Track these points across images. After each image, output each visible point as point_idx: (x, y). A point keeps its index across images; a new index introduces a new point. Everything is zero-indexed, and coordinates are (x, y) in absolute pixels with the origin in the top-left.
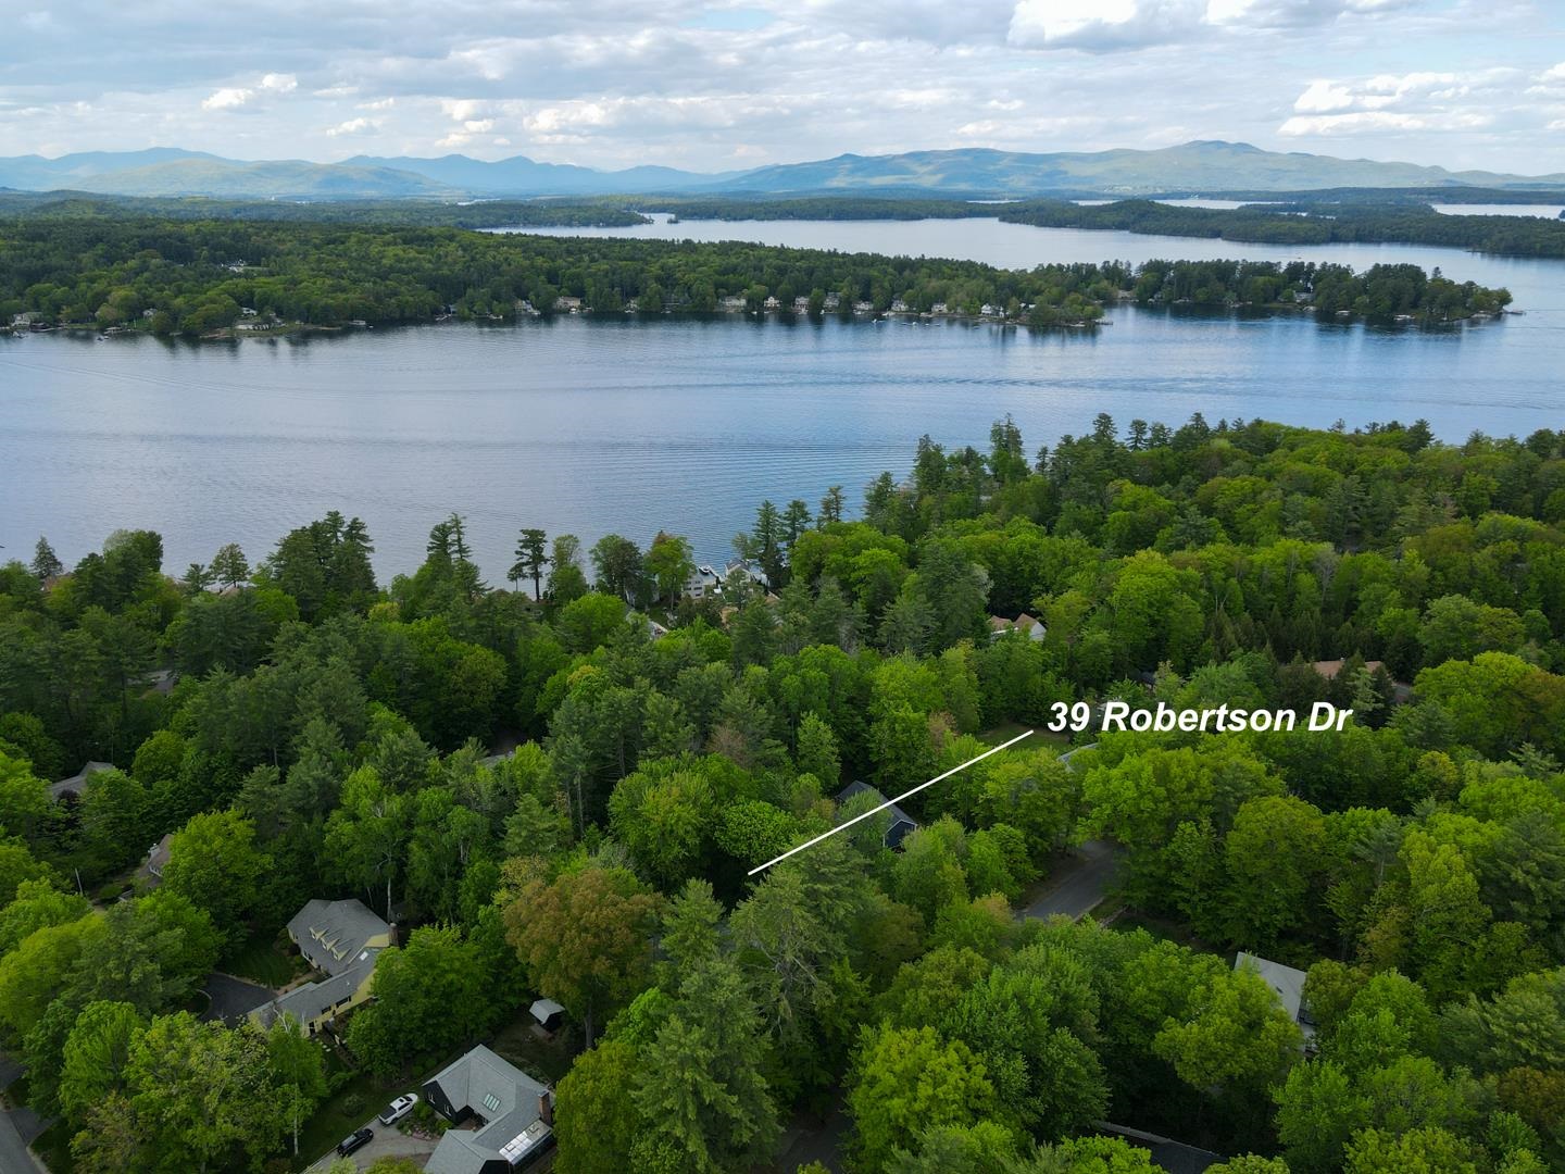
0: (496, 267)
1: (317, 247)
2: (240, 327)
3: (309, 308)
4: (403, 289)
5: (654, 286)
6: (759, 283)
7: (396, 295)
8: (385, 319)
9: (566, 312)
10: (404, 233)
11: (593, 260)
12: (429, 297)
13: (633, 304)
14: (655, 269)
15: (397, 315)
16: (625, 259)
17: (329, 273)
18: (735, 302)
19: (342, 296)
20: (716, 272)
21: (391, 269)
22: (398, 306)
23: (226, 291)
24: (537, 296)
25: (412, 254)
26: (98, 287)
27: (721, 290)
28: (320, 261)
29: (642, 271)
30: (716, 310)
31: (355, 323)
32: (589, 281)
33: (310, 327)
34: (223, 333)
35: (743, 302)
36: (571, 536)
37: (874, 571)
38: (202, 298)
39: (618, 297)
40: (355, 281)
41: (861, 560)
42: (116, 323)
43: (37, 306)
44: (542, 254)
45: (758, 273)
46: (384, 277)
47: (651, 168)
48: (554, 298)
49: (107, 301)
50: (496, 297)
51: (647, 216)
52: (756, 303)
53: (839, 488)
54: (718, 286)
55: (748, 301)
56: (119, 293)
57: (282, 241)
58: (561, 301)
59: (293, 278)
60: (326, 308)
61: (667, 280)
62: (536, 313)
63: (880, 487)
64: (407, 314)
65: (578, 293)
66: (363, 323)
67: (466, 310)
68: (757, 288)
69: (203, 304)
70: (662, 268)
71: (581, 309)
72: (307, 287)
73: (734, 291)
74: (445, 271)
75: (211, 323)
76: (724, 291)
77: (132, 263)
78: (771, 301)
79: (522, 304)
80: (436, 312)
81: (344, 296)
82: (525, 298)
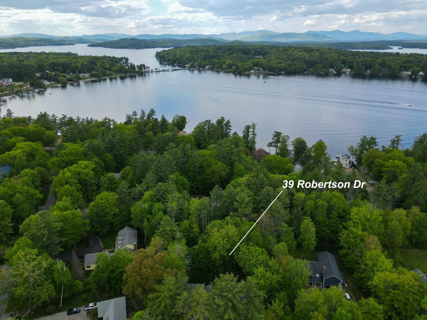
0: (327, 58)
1: (280, 52)
2: (252, 71)
3: (270, 68)
4: (297, 64)
5: (377, 66)
6: (418, 66)
7: (295, 65)
8: (290, 72)
9: (345, 73)
10: (305, 49)
11: (359, 57)
12: (304, 66)
13: (369, 72)
14: (380, 61)
15: (294, 71)
16: (371, 57)
17: (279, 58)
18: (407, 73)
19: (280, 65)
20: (403, 63)
21: (297, 58)
22: (295, 68)
23: (252, 62)
24: (337, 67)
25: (305, 54)
26: (225, 60)
27: (402, 68)
28: (279, 55)
29: (375, 61)
30: (399, 75)
31: (282, 72)
32: (355, 64)
33: (269, 73)
34: (247, 73)
35: (410, 73)
36: (287, 136)
37: (392, 169)
38: (245, 63)
39: (364, 69)
40: (285, 61)
41: (388, 164)
42: (225, 69)
43: (211, 64)
44: (343, 55)
45: (419, 63)
46: (293, 60)
47: (400, 33)
48: (343, 68)
49: (225, 64)
50: (324, 67)
51: (391, 47)
52: (415, 73)
53: (400, 136)
54: (401, 67)
55: (412, 73)
56: (228, 62)
57: (272, 50)
58: (344, 70)
59: (269, 60)
60: (274, 68)
61: (383, 64)
62: (335, 73)
63: (421, 139)
64: (297, 71)
65: (351, 67)
66: (283, 72)
67: (314, 70)
68: (416, 68)
69: (245, 65)
70: (382, 60)
71: (350, 72)
72: (272, 62)
73: (406, 69)
74: (312, 59)
75: (245, 70)
76: (403, 69)
77: (235, 55)
78: (421, 73)
79: (332, 70)
80: (305, 70)
81: (281, 65)
82: (333, 68)
